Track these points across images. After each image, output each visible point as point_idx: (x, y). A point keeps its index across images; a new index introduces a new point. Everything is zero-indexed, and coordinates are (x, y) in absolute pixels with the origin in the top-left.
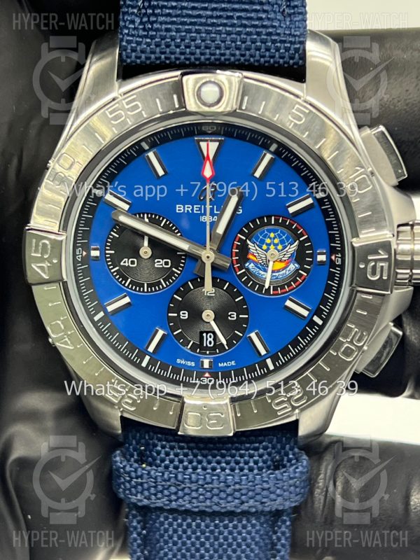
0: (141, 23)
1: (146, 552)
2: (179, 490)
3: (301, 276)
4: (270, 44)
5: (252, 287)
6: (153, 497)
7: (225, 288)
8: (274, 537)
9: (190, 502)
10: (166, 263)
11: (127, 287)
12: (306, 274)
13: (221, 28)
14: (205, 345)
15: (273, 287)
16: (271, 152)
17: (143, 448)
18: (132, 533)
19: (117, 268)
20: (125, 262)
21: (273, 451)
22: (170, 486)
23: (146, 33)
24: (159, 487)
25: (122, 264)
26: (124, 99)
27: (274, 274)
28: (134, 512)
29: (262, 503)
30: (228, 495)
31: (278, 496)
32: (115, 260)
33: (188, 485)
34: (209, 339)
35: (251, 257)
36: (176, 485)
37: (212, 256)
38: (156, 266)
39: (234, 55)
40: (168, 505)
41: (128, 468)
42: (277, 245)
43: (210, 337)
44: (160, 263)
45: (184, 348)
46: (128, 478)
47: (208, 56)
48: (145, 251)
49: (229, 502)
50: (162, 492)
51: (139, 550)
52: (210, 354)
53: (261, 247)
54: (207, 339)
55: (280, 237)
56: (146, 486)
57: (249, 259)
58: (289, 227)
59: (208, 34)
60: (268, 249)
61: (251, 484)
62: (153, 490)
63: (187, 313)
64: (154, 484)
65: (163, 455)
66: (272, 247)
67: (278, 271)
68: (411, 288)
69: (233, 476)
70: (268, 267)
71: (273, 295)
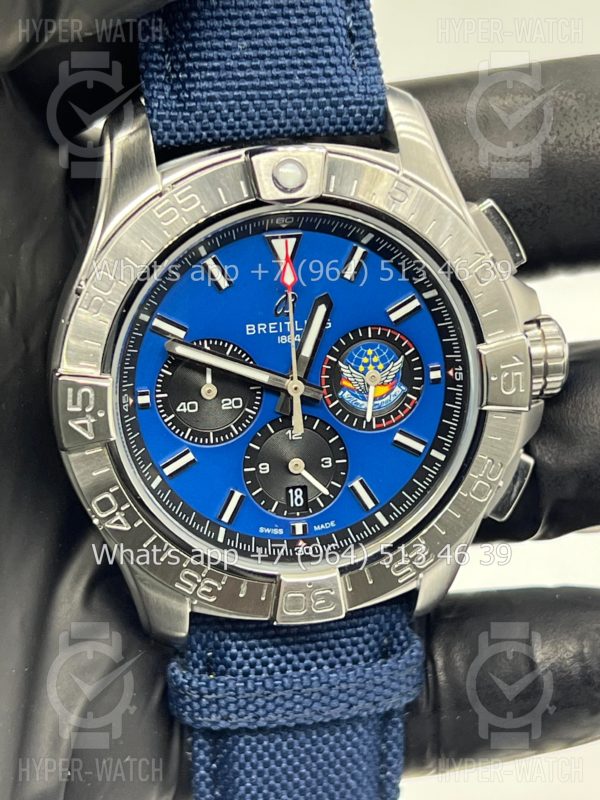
0: (173, 92)
1: (217, 793)
2: (267, 701)
3: (409, 401)
4: (342, 107)
5: (350, 422)
6: (233, 716)
7: (314, 428)
8: (384, 747)
9: (284, 715)
10: (237, 403)
11: (188, 439)
12: (415, 398)
13: (280, 91)
14: (292, 505)
15: (376, 419)
16: (363, 245)
17: (210, 654)
18: (198, 770)
19: (173, 416)
20: (182, 408)
21: (381, 634)
22: (257, 698)
23: (182, 105)
24: (241, 701)
25: (178, 410)
26: (176, 192)
27: (376, 402)
28: (201, 741)
29: (375, 703)
30: (332, 699)
31: (394, 690)
32: (169, 406)
33: (280, 693)
34: (297, 497)
35: (345, 383)
36: (263, 696)
37: (301, 386)
38: (223, 408)
39: (296, 125)
40: (254, 723)
41: (195, 683)
42: (378, 363)
43: (298, 493)
44: (228, 404)
45: (268, 512)
46: (197, 696)
47: (262, 129)
48: (209, 389)
49: (333, 708)
50: (244, 708)
51: (208, 791)
52: (301, 516)
53: (357, 369)
54: (294, 497)
55: (380, 353)
56: (222, 702)
57: (342, 386)
58: (390, 340)
59: (263, 100)
60: (366, 371)
61: (359, 680)
62: (232, 707)
63: (268, 465)
64: (234, 699)
65: (239, 659)
66: (371, 367)
67: (381, 398)
68: (542, 402)
69: (335, 672)
70: (367, 393)
71: (377, 429)
